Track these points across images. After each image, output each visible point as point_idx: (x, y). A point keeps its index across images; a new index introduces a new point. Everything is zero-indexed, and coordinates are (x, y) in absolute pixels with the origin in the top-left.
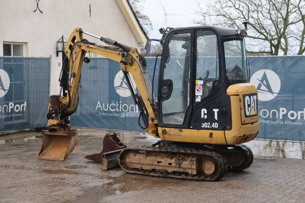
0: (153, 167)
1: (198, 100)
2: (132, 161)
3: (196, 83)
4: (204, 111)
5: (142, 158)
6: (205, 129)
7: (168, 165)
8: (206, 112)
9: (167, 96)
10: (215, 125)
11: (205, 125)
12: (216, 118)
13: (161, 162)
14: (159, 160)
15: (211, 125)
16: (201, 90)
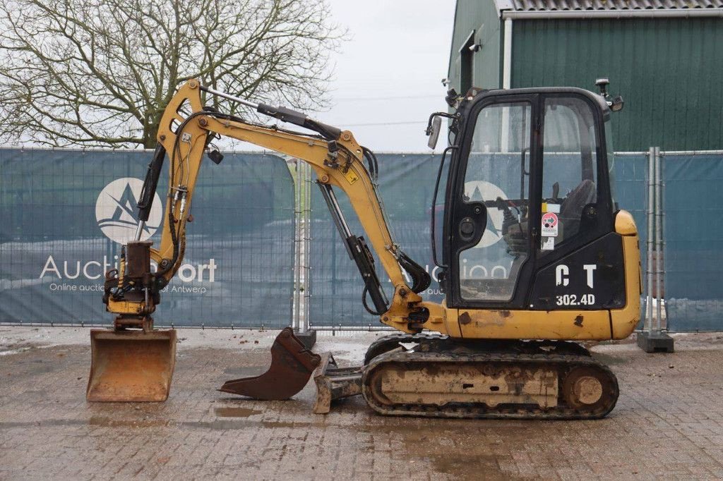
0: (450, 398)
1: (549, 246)
2: (398, 387)
3: (543, 211)
4: (562, 270)
5: (423, 379)
6: (564, 308)
7: (490, 391)
8: (566, 272)
9: (472, 241)
10: (589, 299)
11: (565, 299)
12: (590, 283)
13: (471, 386)
14: (468, 382)
15: (579, 299)
16: (555, 224)
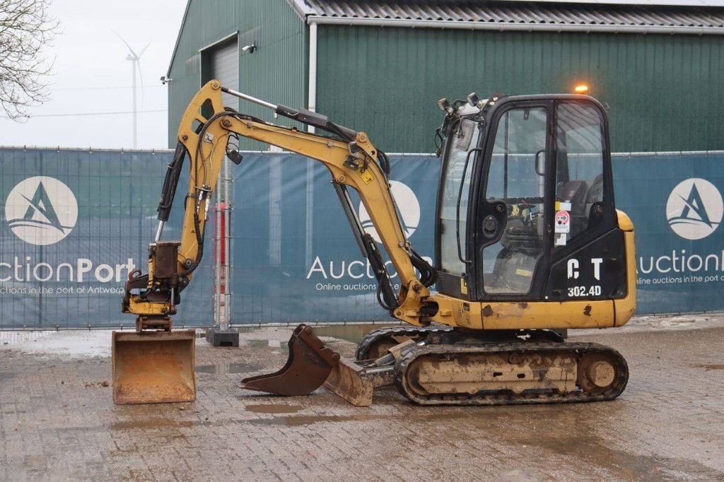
1: (561, 241)
3: (556, 209)
4: (573, 264)
6: (575, 299)
7: (517, 379)
8: (577, 266)
9: (495, 238)
10: (596, 290)
11: (575, 291)
12: (597, 276)
13: (500, 374)
14: (498, 370)
15: (587, 291)
16: (567, 221)
